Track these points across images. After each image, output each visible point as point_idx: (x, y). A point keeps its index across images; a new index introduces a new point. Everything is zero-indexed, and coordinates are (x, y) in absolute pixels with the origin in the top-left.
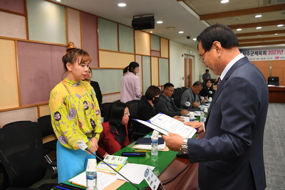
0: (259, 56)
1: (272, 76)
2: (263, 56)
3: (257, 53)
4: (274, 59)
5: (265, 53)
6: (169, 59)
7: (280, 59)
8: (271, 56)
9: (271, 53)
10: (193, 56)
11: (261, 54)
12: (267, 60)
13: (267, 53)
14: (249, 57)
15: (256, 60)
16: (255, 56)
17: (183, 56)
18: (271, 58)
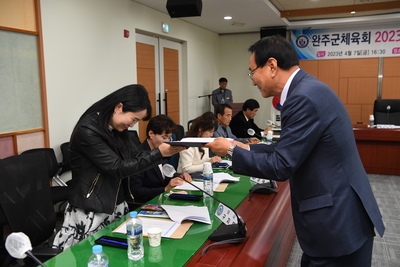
0: (353, 47)
1: (384, 97)
2: (363, 46)
3: (346, 39)
4: (389, 54)
5: (366, 38)
6: (38, 35)
8: (382, 45)
9: (383, 37)
10: (182, 42)
11: (356, 40)
12: (371, 55)
13: (373, 37)
14: (328, 48)
15: (344, 56)
16: (343, 47)
17: (126, 34)
18: (383, 52)
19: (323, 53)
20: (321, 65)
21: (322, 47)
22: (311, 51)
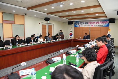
2: (87, 25)
3: (84, 23)
4: (91, 26)
6: (24, 25)
7: (93, 26)
8: (90, 25)
9: (90, 23)
10: (53, 24)
11: (85, 24)
12: (88, 26)
13: (88, 23)
14: (81, 25)
15: (83, 26)
16: (83, 25)
17: (39, 23)
18: (90, 26)
19: (80, 26)
20: (80, 28)
21: (80, 25)
22: (78, 25)
